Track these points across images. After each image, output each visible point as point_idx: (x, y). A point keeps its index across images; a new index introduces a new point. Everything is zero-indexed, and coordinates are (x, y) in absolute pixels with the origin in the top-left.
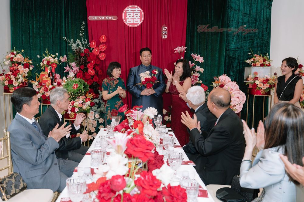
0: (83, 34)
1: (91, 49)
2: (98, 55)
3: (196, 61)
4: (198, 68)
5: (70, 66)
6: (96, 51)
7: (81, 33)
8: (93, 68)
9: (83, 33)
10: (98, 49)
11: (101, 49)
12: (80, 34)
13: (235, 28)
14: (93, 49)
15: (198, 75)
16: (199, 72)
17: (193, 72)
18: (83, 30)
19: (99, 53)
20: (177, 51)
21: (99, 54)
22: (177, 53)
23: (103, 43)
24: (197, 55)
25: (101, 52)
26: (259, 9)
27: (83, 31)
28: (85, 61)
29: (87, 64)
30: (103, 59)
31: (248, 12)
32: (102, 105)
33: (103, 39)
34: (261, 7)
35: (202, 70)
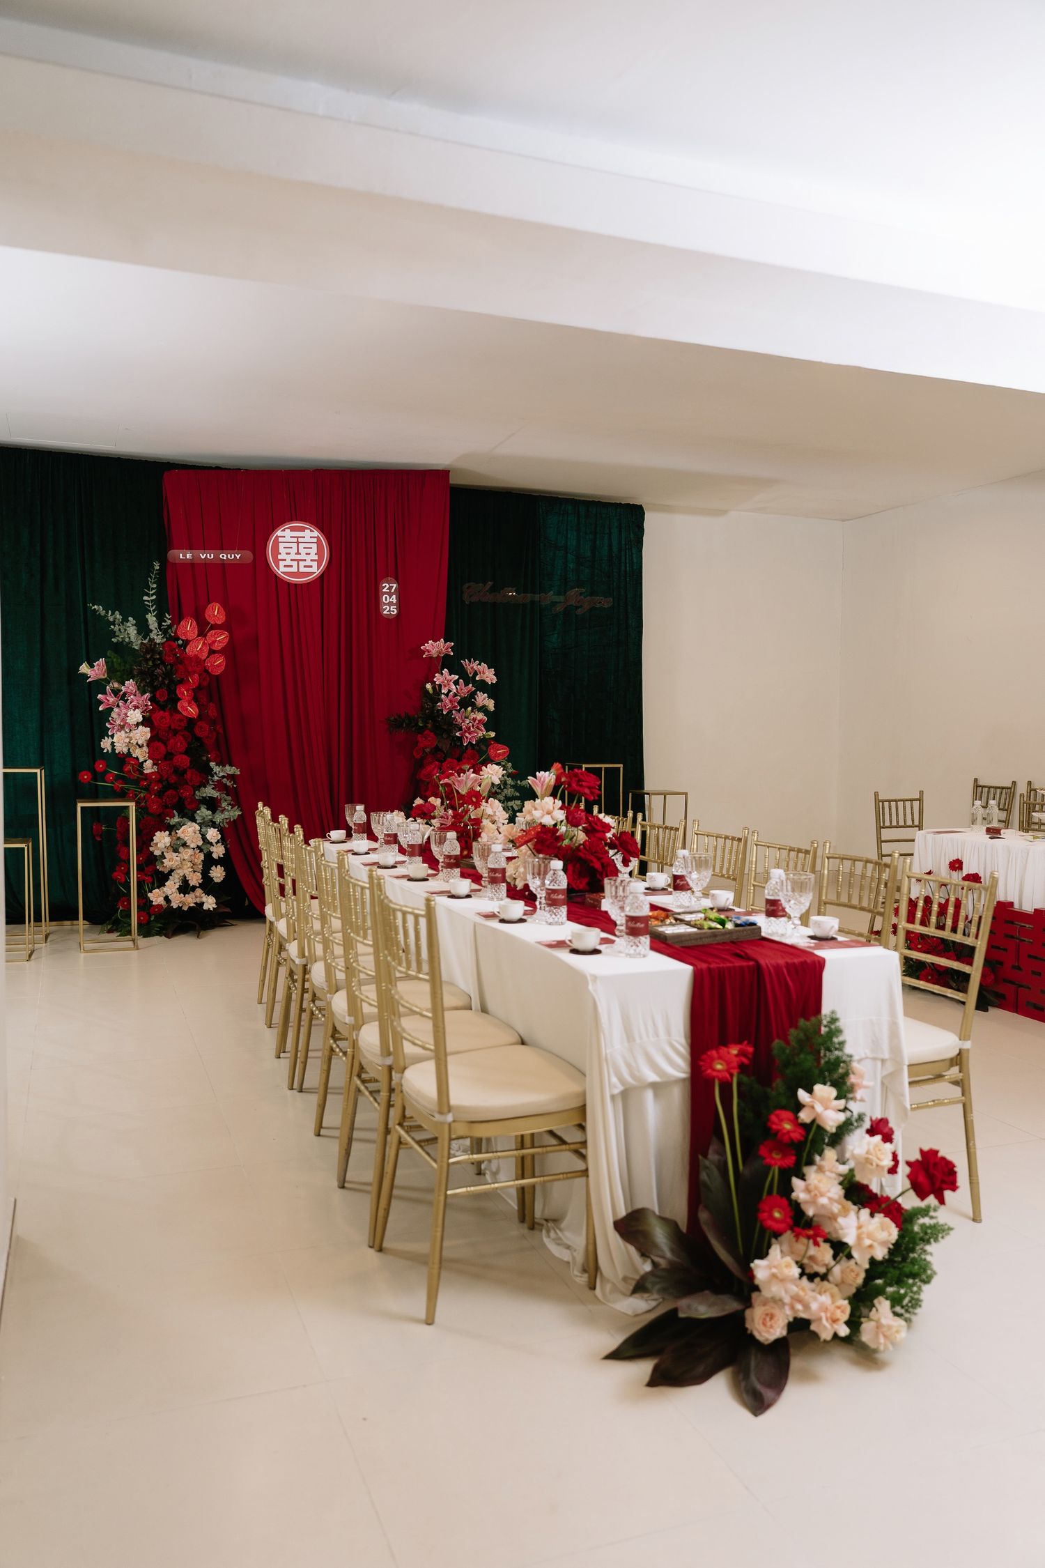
0: (154, 597)
1: (180, 642)
2: (205, 660)
3: (477, 678)
4: (482, 699)
5: (116, 692)
6: (197, 648)
7: (148, 595)
8: (193, 699)
9: (152, 595)
10: (204, 643)
11: (214, 642)
12: (145, 598)
13: (559, 593)
14: (186, 643)
15: (480, 716)
16: (483, 709)
17: (470, 709)
18: (155, 586)
19: (205, 654)
20: (429, 651)
21: (208, 657)
22: (431, 658)
23: (214, 627)
24: (480, 664)
25: (212, 652)
26: (615, 549)
27: (153, 589)
28: (168, 675)
29: (176, 686)
30: (218, 672)
31: (589, 554)
32: (224, 804)
33: (215, 612)
34: (620, 543)
35: (491, 704)
